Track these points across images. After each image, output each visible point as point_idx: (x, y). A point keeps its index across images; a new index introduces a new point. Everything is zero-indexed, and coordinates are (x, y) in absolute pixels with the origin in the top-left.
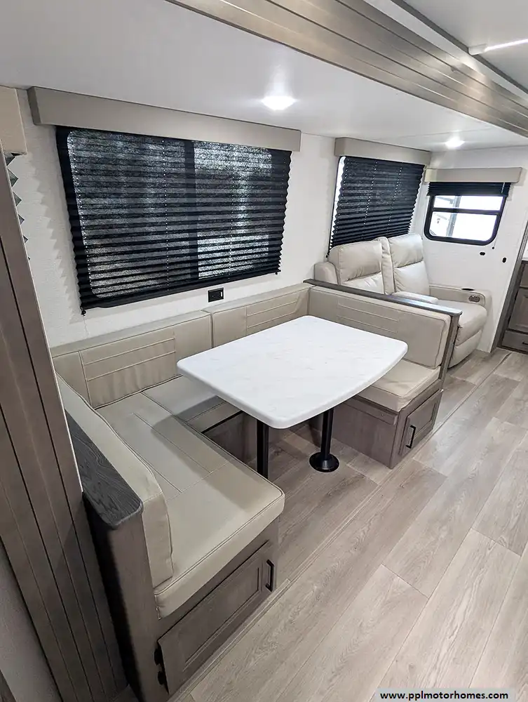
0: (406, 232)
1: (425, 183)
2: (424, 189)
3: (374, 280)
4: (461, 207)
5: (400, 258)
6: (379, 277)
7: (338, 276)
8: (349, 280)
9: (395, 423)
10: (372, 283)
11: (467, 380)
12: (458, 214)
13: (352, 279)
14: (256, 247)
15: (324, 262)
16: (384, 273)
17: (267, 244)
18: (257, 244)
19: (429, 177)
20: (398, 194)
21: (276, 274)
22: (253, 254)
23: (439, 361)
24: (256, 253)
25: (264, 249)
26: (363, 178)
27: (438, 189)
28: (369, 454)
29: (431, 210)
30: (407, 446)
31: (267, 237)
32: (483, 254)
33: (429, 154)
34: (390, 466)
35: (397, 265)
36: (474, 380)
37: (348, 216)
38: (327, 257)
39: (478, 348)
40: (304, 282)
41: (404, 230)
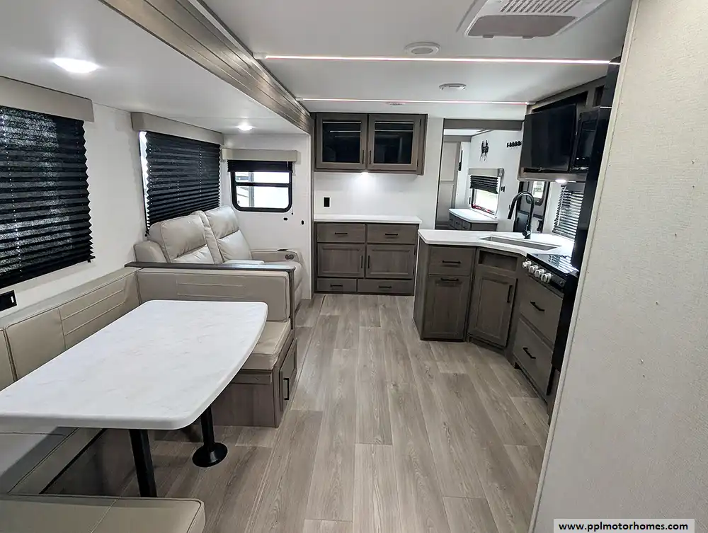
0: (217, 206)
1: (223, 161)
2: (224, 167)
3: (203, 253)
4: (256, 181)
5: (220, 229)
6: (205, 249)
7: (165, 253)
8: (178, 256)
9: (271, 381)
10: (201, 256)
11: (305, 325)
12: (255, 187)
13: (181, 255)
14: (56, 232)
15: (144, 241)
16: (209, 244)
17: (69, 227)
18: (56, 229)
19: (225, 156)
20: (203, 171)
21: (89, 261)
22: (52, 241)
23: (288, 314)
24: (56, 240)
25: (68, 234)
26: (169, 154)
28: (251, 424)
29: (234, 184)
30: (286, 399)
31: (67, 219)
32: (286, 219)
33: (222, 135)
34: (276, 426)
35: (219, 236)
36: (309, 324)
37: (160, 192)
38: (146, 235)
39: (303, 298)
40: (126, 266)
41: (214, 204)
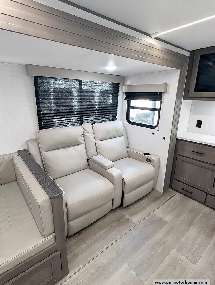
5: (100, 135)
7: (40, 148)
8: (49, 150)
13: (53, 150)
16: (87, 144)
19: (124, 90)
27: (130, 96)
29: (129, 107)
32: (153, 133)
33: (123, 78)
35: (98, 139)
